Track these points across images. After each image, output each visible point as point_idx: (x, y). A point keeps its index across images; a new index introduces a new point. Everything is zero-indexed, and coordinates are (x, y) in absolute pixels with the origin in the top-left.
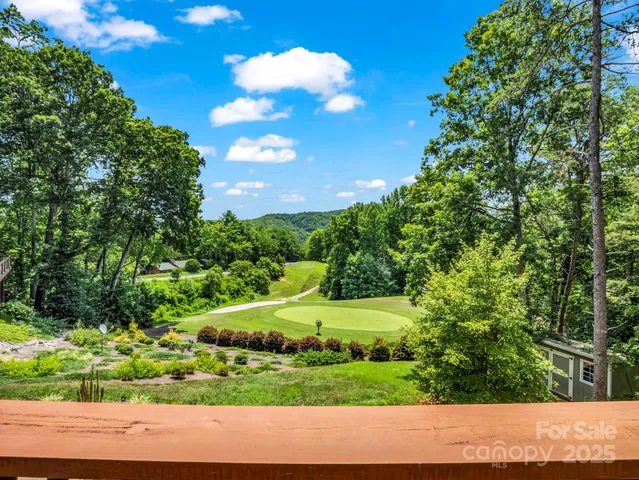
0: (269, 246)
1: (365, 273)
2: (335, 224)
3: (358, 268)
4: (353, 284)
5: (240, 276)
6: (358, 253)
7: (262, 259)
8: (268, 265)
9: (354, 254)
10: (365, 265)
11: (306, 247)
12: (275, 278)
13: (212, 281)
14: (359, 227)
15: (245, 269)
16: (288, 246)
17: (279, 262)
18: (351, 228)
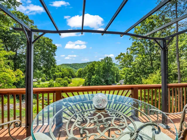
0: (67, 73)
1: (97, 81)
2: (88, 67)
3: (95, 80)
4: (94, 84)
5: (59, 82)
7: (65, 77)
8: (67, 79)
9: (94, 75)
10: (97, 79)
11: (76, 74)
12: (69, 83)
13: (51, 84)
14: (95, 68)
15: (60, 80)
16: (72, 73)
17: (70, 78)
18: (93, 68)
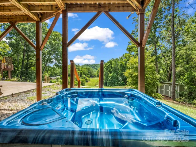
0: (85, 72)
1: (114, 79)
3: (112, 78)
4: (111, 82)
6: (112, 73)
7: (83, 76)
8: (85, 78)
10: (114, 77)
11: (96, 73)
12: (87, 81)
14: (113, 65)
16: (91, 73)
17: (88, 77)
18: (110, 66)
